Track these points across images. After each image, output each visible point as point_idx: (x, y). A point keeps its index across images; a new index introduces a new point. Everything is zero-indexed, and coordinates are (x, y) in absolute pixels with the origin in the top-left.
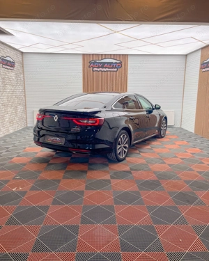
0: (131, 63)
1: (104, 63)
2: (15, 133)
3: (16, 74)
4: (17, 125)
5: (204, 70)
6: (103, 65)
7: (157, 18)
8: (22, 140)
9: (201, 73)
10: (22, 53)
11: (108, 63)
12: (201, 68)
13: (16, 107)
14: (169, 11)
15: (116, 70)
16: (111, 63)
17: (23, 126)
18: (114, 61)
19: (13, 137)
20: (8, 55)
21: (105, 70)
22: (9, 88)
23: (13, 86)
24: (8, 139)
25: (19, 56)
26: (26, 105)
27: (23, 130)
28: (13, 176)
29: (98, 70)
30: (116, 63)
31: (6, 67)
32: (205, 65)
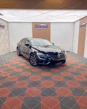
0: (52, 26)
1: (41, 26)
2: (5, 55)
3: (5, 31)
4: (6, 51)
6: (41, 27)
7: (60, 8)
8: (8, 57)
9: (80, 29)
10: (8, 22)
11: (42, 26)
12: (80, 28)
13: (5, 44)
14: (65, 5)
15: (46, 28)
16: (44, 26)
17: (8, 52)
18: (45, 25)
19: (4, 56)
20: (2, 23)
21: (41, 29)
22: (2, 36)
23: (4, 35)
24: (2, 57)
25: (7, 23)
26: (9, 43)
27: (9, 53)
28: (3, 71)
29: (39, 29)
30: (46, 26)
31: (1, 28)
32: (81, 26)
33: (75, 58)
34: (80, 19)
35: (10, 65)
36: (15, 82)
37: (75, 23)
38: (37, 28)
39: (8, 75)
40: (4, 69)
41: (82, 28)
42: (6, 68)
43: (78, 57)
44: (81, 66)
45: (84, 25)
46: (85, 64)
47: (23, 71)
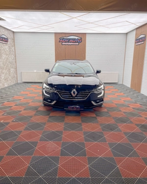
0: (88, 40)
1: (70, 39)
2: (9, 87)
3: (9, 47)
4: (10, 82)
5: (137, 44)
6: (69, 40)
8: (13, 91)
9: (136, 46)
10: (14, 32)
11: (72, 39)
12: (136, 43)
13: (9, 69)
15: (78, 44)
16: (74, 39)
17: (15, 83)
18: (76, 38)
19: (7, 89)
20: (3, 34)
21: (70, 44)
22: (4, 56)
23: (7, 55)
24: (3, 91)
25: (12, 34)
26: (16, 68)
27: (15, 85)
28: (2, 114)
29: (66, 44)
30: (78, 39)
31: (2, 42)
32: (138, 41)
33: (125, 95)
34: (137, 29)
35: (16, 105)
36: (20, 132)
37: (129, 35)
38: (63, 43)
39: (10, 121)
40: (4, 111)
41: (140, 43)
42: (7, 109)
43: (132, 93)
44: (133, 108)
45: (142, 38)
46: (141, 104)
47: (35, 115)
